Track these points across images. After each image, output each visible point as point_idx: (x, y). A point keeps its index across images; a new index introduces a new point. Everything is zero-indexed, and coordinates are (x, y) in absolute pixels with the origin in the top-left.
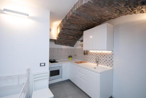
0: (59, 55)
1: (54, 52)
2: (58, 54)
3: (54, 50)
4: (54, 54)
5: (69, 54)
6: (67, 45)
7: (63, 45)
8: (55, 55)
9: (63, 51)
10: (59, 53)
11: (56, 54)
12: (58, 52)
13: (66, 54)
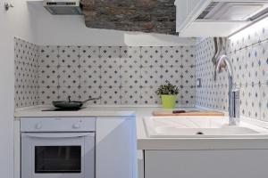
0: (111, 82)
1: (85, 67)
2: (105, 77)
3: (84, 56)
4: (85, 76)
5: (167, 76)
6: (148, 30)
7: (130, 29)
8: (90, 82)
9: (130, 61)
10: (111, 72)
11: (95, 77)
12: (105, 67)
13: (146, 77)
